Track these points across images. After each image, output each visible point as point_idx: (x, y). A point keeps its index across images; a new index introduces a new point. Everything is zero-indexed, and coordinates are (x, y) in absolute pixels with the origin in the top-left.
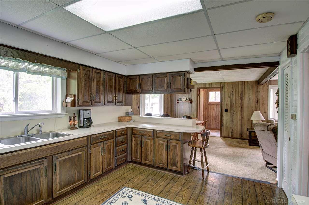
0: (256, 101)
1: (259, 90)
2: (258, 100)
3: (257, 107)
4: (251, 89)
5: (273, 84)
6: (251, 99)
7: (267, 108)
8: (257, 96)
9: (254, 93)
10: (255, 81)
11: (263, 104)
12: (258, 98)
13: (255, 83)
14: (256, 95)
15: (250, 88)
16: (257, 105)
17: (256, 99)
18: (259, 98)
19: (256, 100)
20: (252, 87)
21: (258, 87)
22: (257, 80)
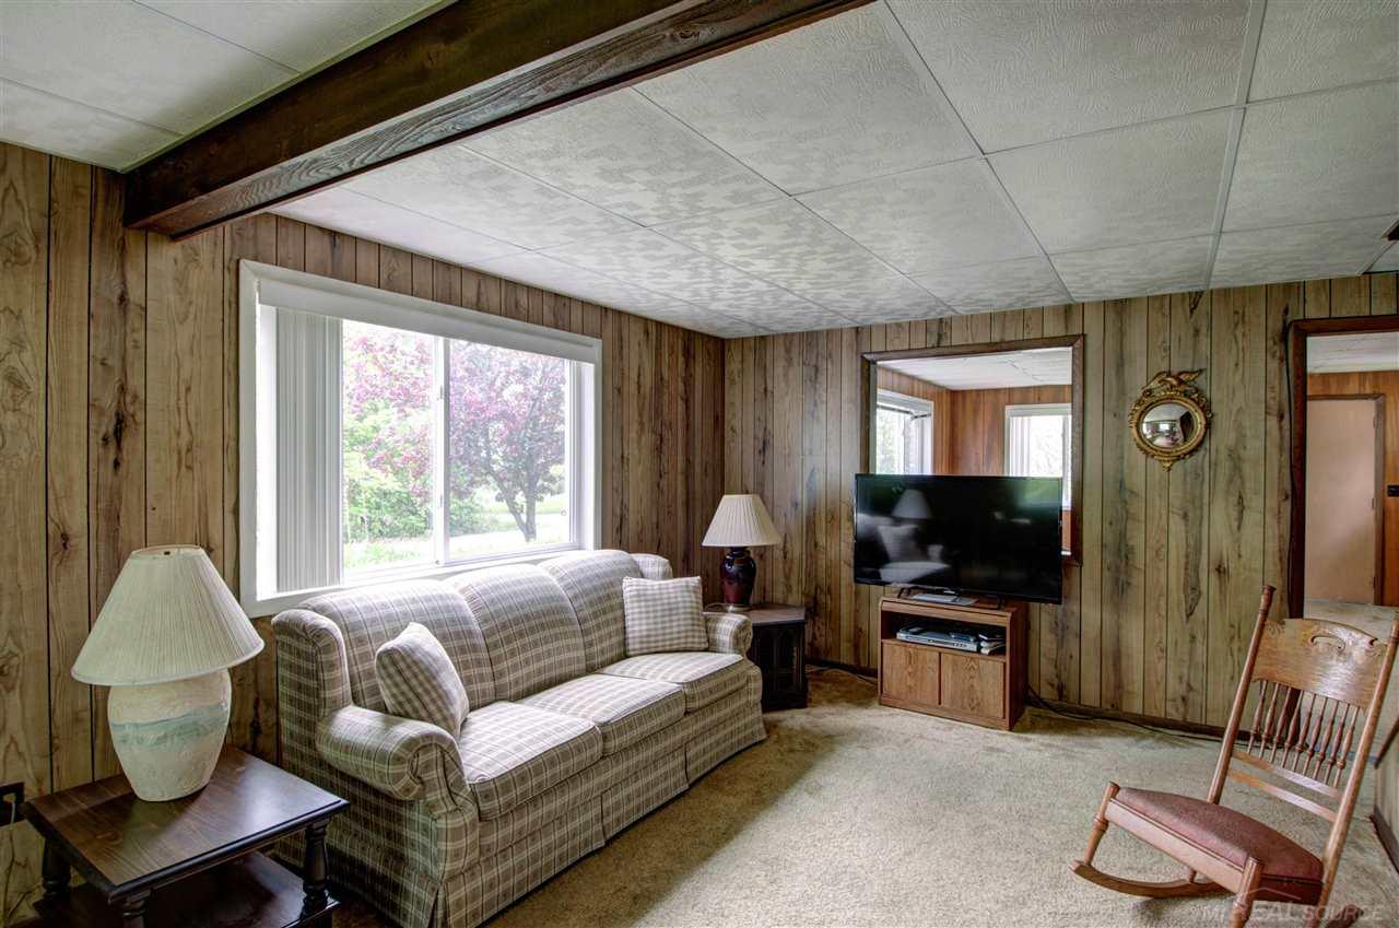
0: (108, 425)
1: (135, 295)
2: (121, 403)
3: (116, 495)
4: (29, 250)
5: (282, 251)
6: (37, 387)
7: (229, 506)
8: (114, 361)
9: (78, 311)
10: (94, 169)
11: (186, 458)
12: (123, 389)
13: (94, 197)
14: (98, 349)
15: (28, 236)
16: (117, 464)
17: (108, 401)
18: (135, 382)
19: (102, 412)
20: (48, 237)
21: (123, 248)
22: (123, 165)
